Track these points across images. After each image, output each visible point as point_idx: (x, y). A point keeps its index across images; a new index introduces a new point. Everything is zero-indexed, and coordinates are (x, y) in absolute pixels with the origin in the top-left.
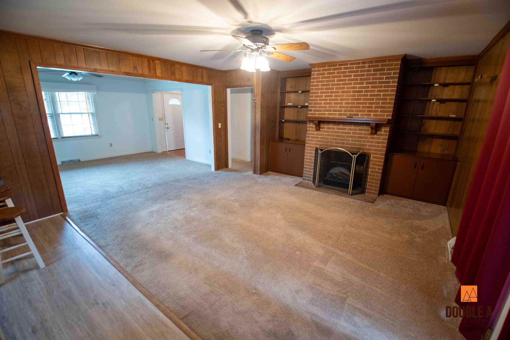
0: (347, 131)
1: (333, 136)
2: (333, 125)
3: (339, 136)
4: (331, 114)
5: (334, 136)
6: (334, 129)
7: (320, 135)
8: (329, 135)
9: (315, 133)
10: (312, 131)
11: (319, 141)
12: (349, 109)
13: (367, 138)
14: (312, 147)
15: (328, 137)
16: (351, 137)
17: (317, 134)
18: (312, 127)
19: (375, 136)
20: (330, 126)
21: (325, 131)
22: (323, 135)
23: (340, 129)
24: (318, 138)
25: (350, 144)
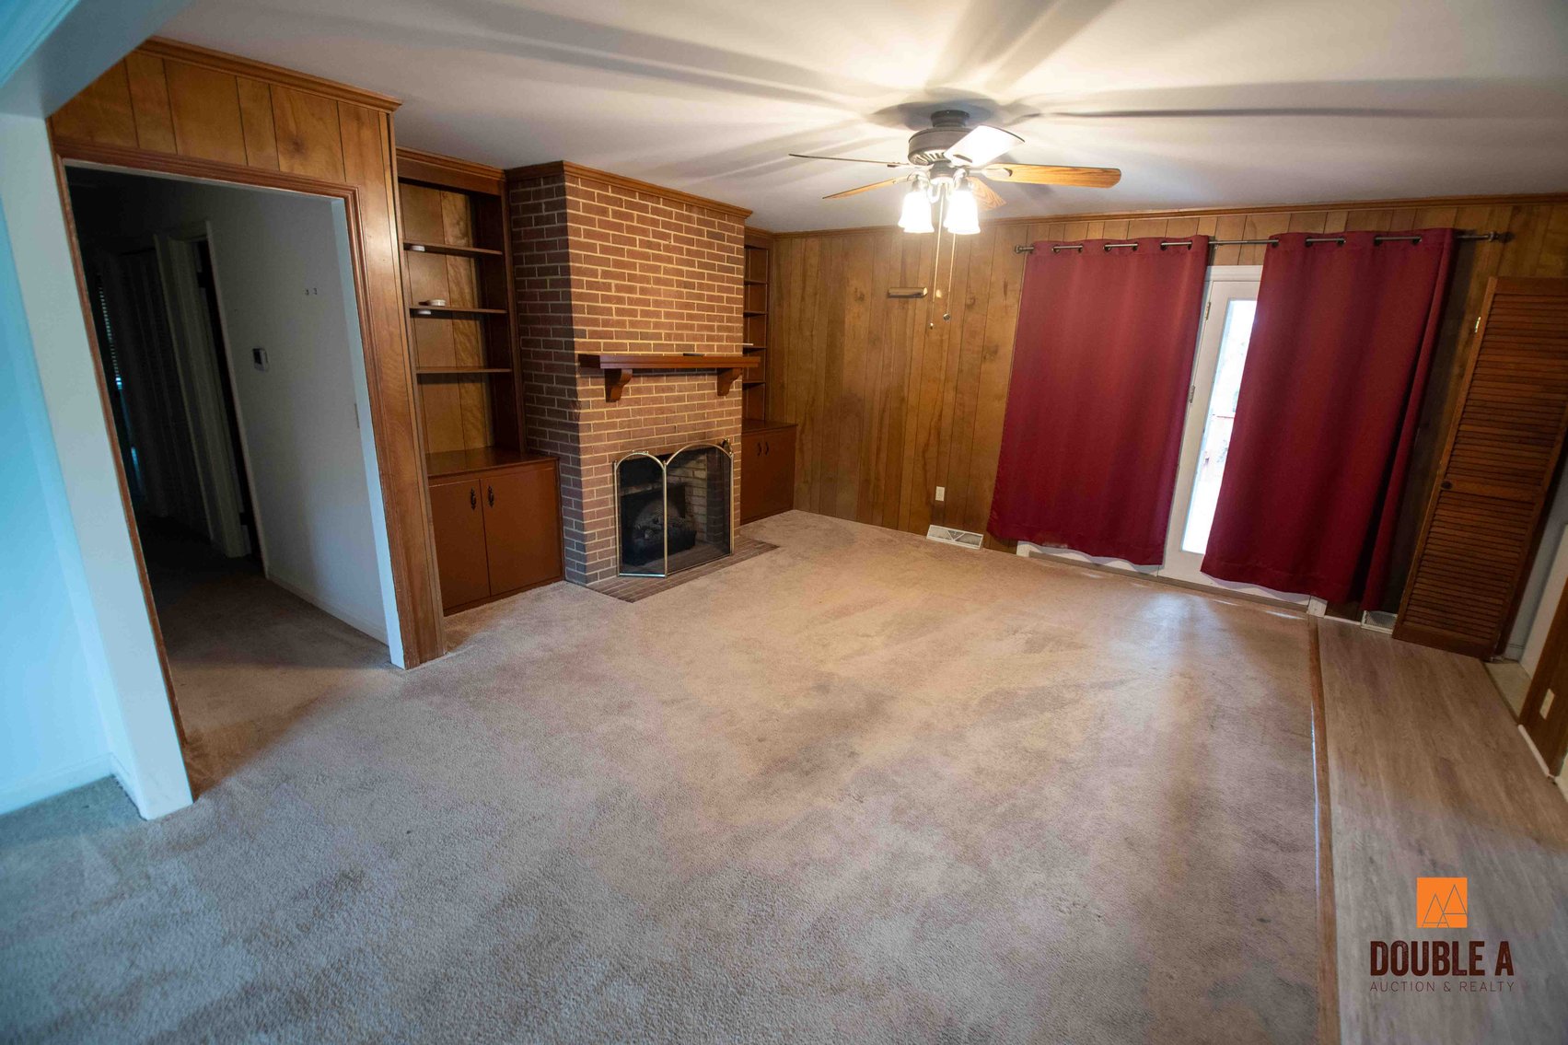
0: (676, 394)
1: (649, 411)
2: (646, 378)
3: (661, 411)
4: (639, 347)
5: (652, 414)
6: (649, 390)
7: (619, 414)
8: (640, 412)
9: (605, 410)
10: (597, 405)
11: (619, 436)
12: (675, 331)
13: (712, 406)
14: (602, 460)
15: (638, 417)
16: (686, 408)
17: (610, 415)
18: (594, 394)
19: (725, 399)
20: (639, 382)
21: (630, 402)
22: (626, 413)
23: (663, 390)
24: (613, 426)
25: (685, 428)
